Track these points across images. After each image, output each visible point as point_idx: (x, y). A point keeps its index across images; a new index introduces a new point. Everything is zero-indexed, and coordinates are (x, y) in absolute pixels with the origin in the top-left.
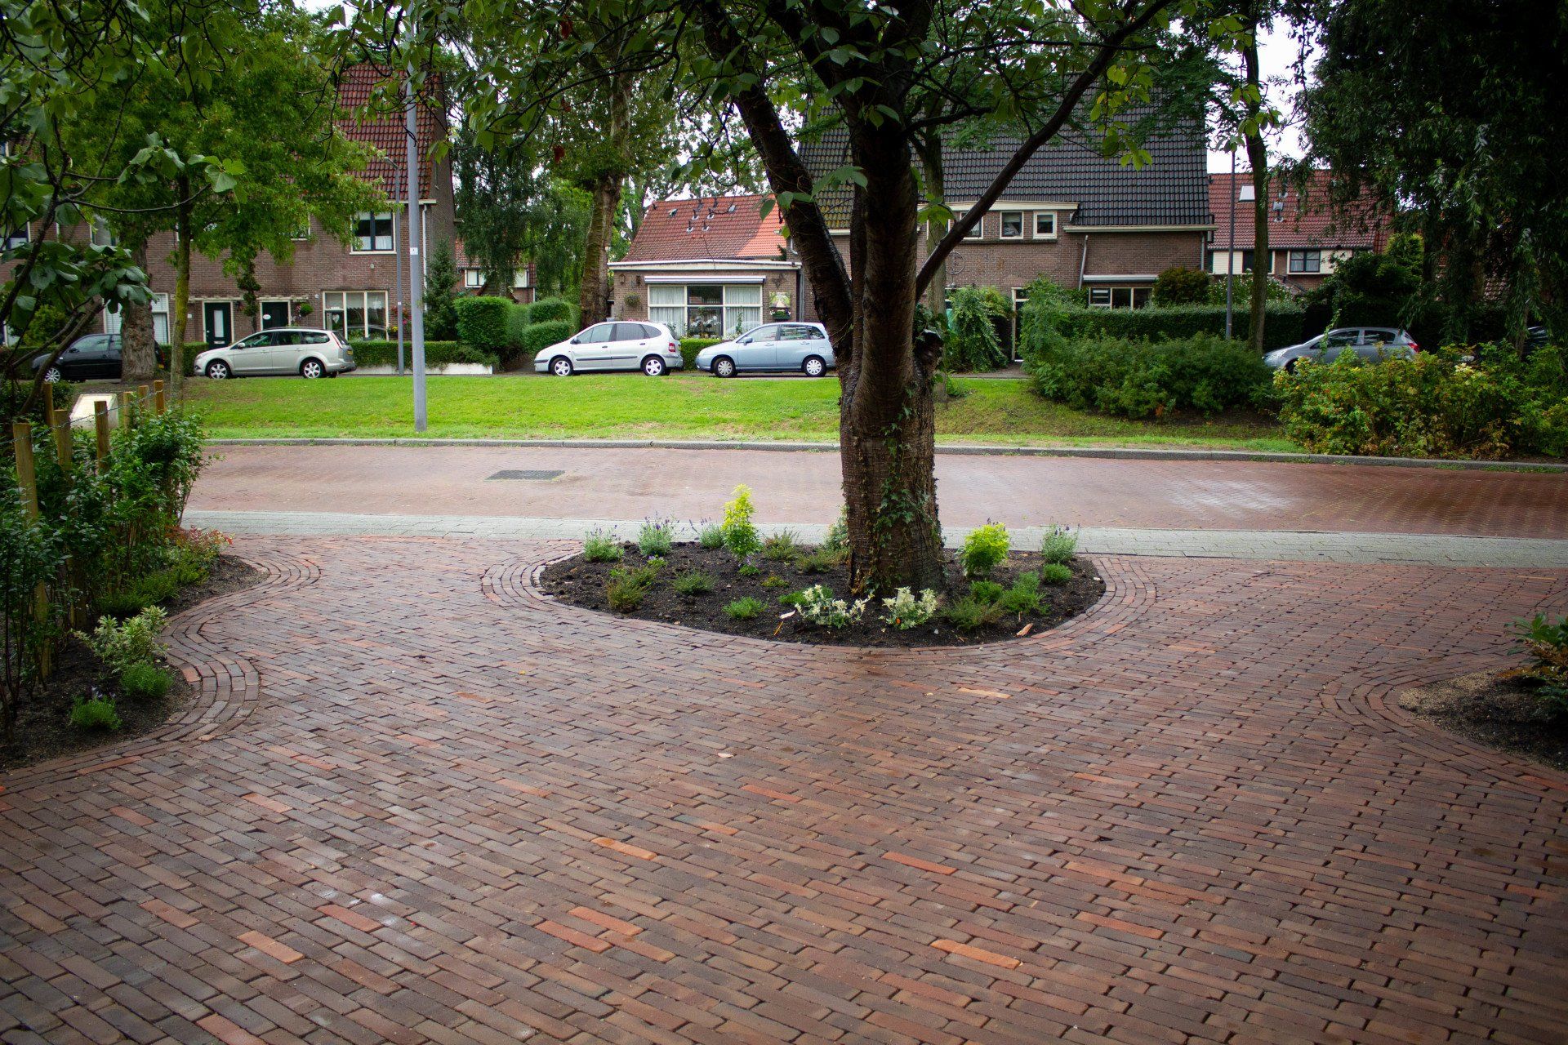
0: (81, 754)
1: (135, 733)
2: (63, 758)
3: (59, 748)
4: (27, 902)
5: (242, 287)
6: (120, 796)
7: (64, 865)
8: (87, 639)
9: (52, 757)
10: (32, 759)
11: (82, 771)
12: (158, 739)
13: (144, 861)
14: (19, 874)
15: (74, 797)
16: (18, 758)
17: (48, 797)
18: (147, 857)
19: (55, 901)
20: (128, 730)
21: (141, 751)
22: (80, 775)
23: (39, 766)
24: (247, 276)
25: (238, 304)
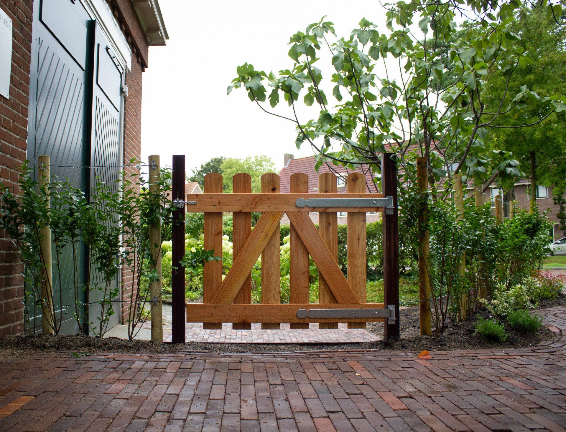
0: (481, 350)
1: (516, 345)
2: (469, 350)
3: (467, 345)
4: (432, 414)
5: (559, 217)
6: (507, 372)
7: (463, 399)
8: (487, 303)
9: (462, 349)
10: (449, 347)
11: (480, 357)
12: (533, 350)
13: (528, 411)
14: (430, 397)
15: (474, 367)
16: (441, 345)
17: (457, 365)
18: (530, 409)
19: (453, 419)
20: (511, 343)
21: (522, 354)
22: (479, 359)
23: (453, 351)
24: (561, 213)
25: (557, 226)
